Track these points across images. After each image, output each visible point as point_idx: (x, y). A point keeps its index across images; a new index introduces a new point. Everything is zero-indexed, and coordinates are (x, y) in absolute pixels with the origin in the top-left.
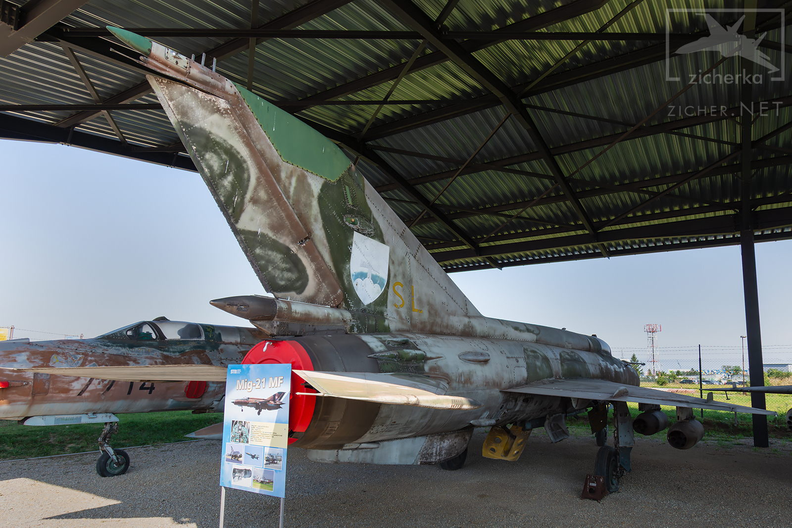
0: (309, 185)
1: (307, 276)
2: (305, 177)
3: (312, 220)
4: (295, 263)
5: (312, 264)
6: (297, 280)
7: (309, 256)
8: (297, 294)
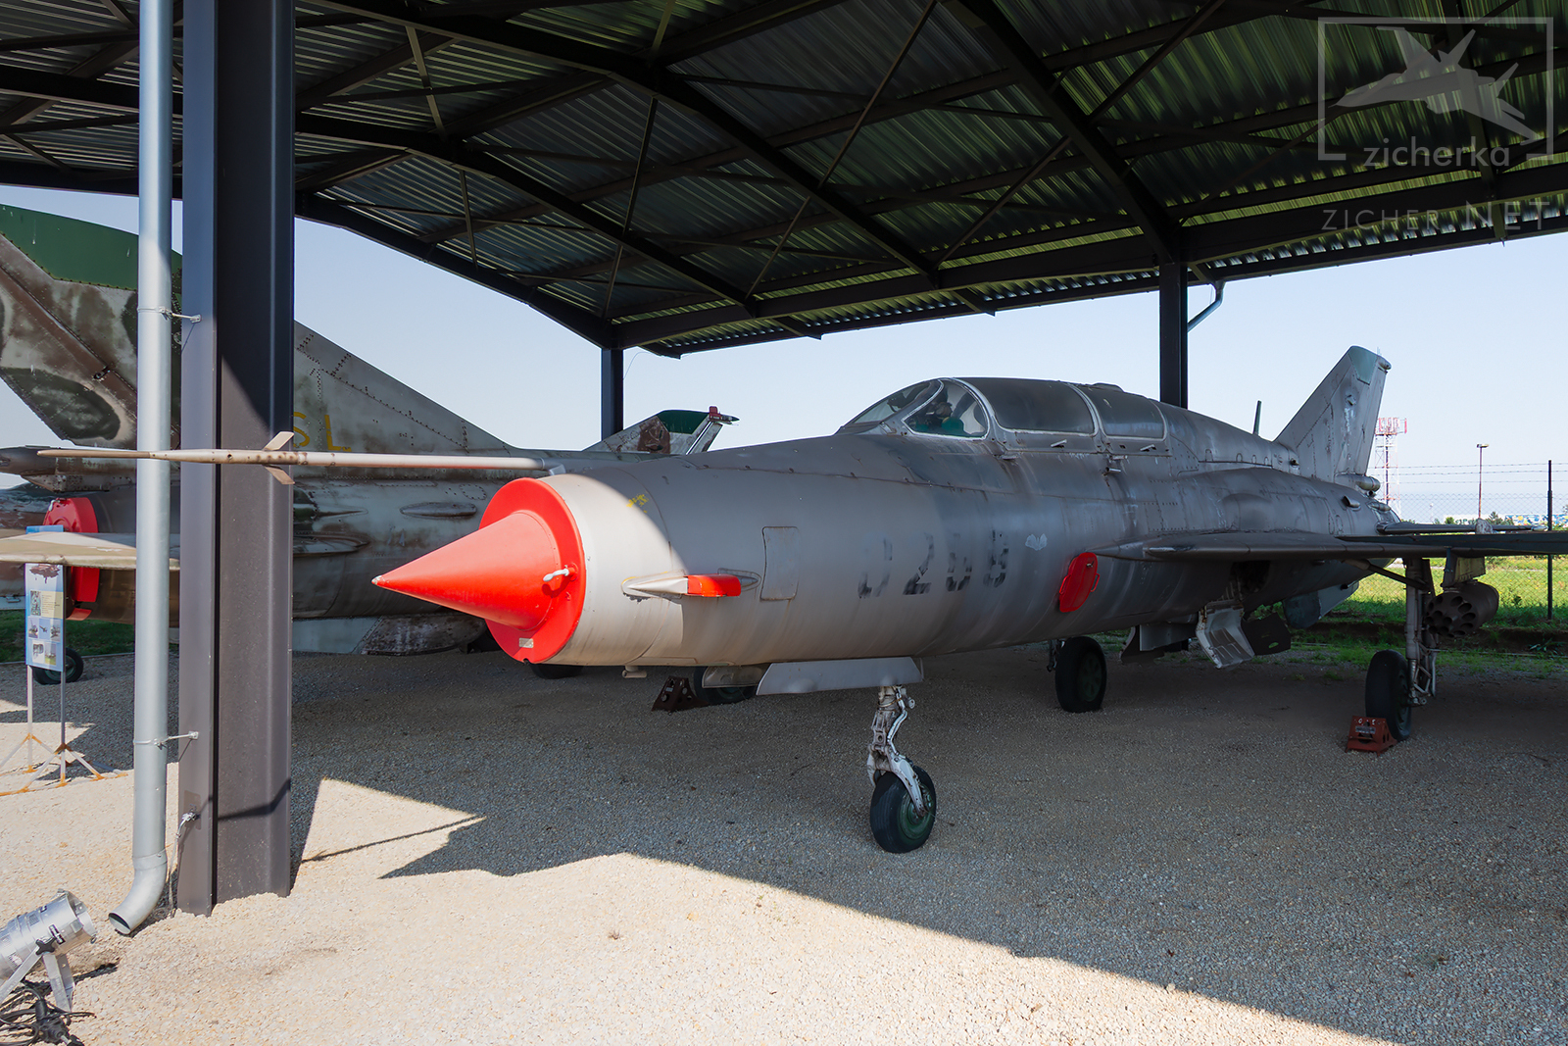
0: (105, 303)
1: (116, 417)
2: (95, 294)
3: (114, 346)
4: (96, 403)
5: (119, 401)
6: (103, 422)
7: (112, 392)
8: (107, 439)
